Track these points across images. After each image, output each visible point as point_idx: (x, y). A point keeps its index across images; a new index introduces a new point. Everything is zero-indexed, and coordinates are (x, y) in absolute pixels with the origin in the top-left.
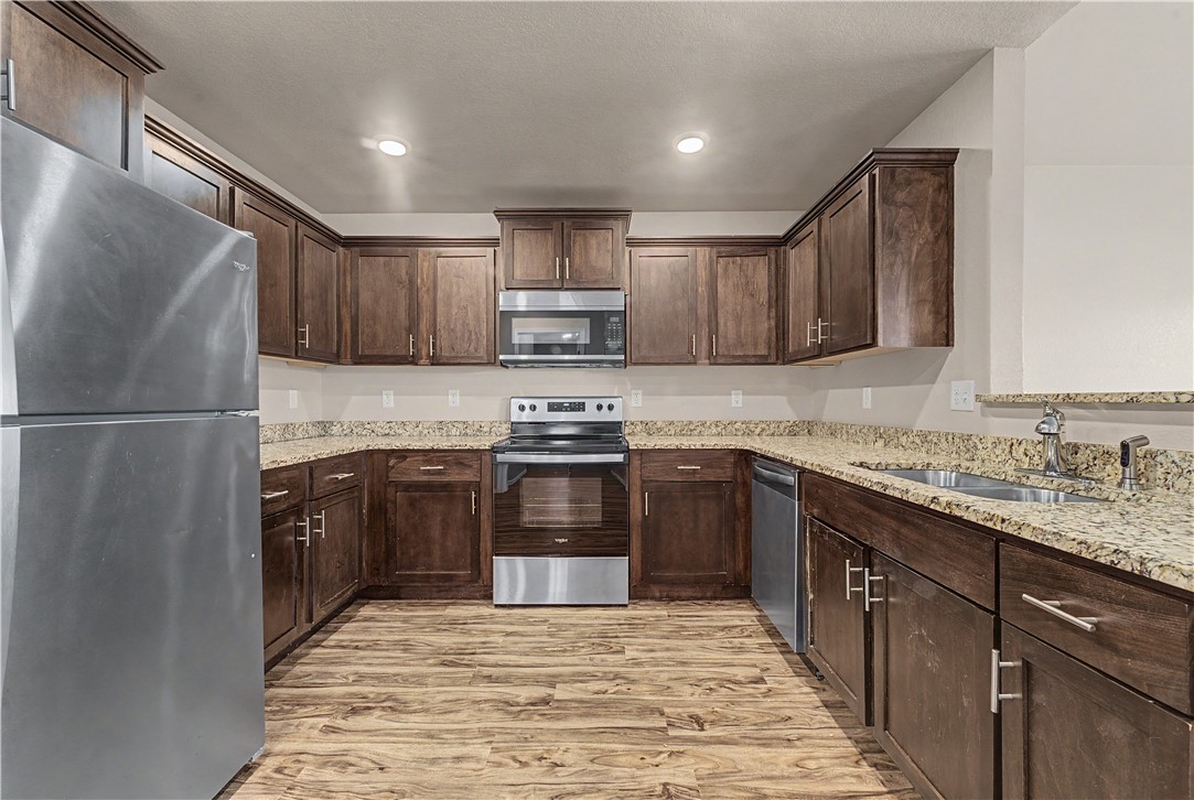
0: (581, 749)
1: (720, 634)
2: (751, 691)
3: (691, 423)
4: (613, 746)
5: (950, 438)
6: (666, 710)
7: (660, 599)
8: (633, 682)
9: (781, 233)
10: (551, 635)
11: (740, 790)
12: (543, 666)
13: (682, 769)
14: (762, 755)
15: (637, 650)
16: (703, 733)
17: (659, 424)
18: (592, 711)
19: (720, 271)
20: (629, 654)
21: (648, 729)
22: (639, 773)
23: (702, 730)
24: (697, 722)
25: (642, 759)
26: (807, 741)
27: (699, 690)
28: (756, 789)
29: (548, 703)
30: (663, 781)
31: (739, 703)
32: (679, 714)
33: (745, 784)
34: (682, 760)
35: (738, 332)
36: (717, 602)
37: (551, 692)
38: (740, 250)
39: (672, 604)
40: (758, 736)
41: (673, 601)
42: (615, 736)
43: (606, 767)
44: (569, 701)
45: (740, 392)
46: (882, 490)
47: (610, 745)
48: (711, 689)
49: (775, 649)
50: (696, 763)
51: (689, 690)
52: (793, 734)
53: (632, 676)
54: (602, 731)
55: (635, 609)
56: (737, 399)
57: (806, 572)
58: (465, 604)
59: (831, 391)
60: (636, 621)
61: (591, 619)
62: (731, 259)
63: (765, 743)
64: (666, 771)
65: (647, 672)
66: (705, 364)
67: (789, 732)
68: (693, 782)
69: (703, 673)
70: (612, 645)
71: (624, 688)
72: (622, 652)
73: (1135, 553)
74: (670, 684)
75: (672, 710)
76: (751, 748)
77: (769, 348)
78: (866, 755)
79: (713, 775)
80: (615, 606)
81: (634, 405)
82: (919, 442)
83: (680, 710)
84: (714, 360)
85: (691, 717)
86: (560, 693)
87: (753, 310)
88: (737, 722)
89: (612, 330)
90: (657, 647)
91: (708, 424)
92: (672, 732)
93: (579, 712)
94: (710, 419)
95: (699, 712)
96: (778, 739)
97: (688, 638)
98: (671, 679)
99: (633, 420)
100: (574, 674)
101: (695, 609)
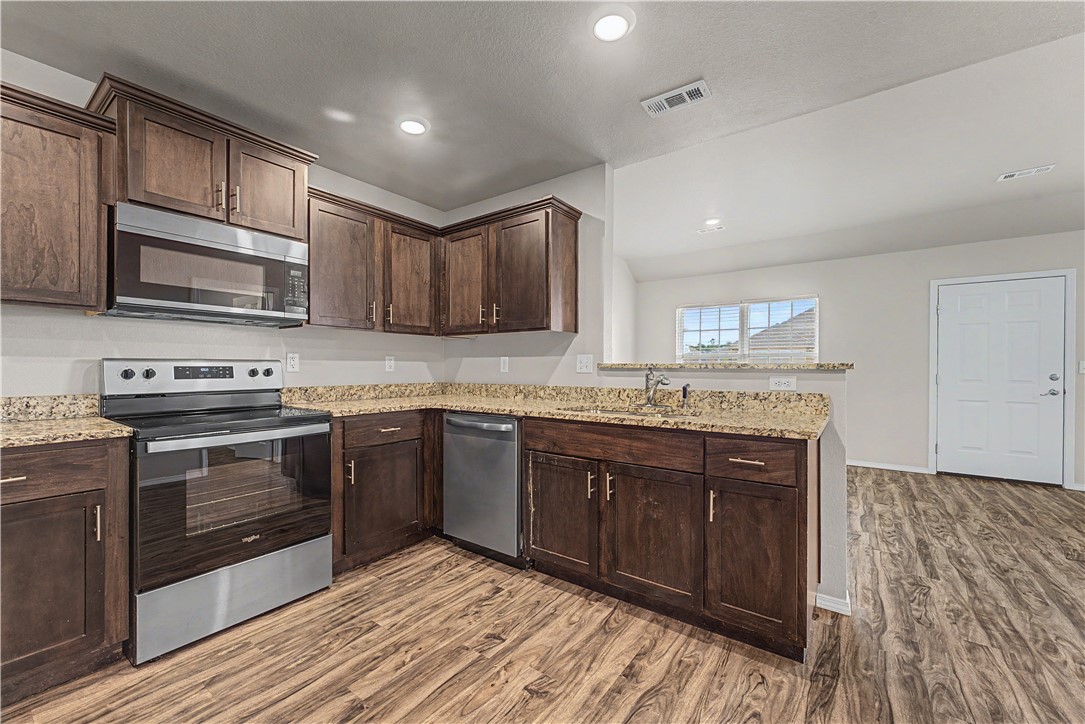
0: (443, 715)
1: (437, 573)
2: (501, 599)
3: (351, 387)
4: (464, 694)
5: (579, 390)
6: (466, 644)
7: (354, 568)
8: (416, 641)
9: (440, 225)
10: (277, 653)
11: (563, 658)
12: (306, 684)
13: (522, 672)
14: (550, 631)
15: (387, 617)
16: (507, 643)
17: (320, 390)
18: (413, 684)
19: (394, 246)
20: (384, 623)
21: (472, 664)
22: (503, 695)
23: (504, 641)
24: (495, 638)
25: (493, 685)
26: (559, 608)
27: (471, 618)
28: (569, 651)
29: (362, 708)
30: (523, 687)
31: (504, 611)
32: (478, 641)
33: (561, 653)
34: (516, 668)
35: (408, 303)
36: (406, 551)
37: (352, 697)
38: (410, 231)
39: (370, 567)
40: (536, 622)
41: (368, 565)
42: (455, 686)
43: (478, 711)
44: (381, 691)
45: (392, 358)
46: (619, 423)
47: (460, 695)
48: (477, 612)
49: (483, 566)
50: (526, 662)
51: (464, 621)
52: (549, 609)
53: (412, 637)
54: (441, 689)
55: (339, 586)
56: (390, 364)
57: (528, 494)
58: (70, 692)
59: (465, 359)
60: (356, 596)
61: (302, 616)
62: (402, 237)
63: (543, 624)
64: (515, 681)
65: (418, 628)
66: (379, 331)
67: (547, 609)
68: (537, 674)
69: (459, 605)
70: (359, 625)
71: (415, 651)
72: (375, 626)
73: (778, 429)
74: (445, 626)
75: (470, 641)
76: (541, 633)
77: (430, 321)
78: (589, 597)
79: (543, 661)
80: (316, 592)
81: (290, 369)
82: (554, 394)
83: (475, 638)
84: (387, 327)
85: (487, 637)
86: (361, 691)
87: (419, 287)
88: (516, 622)
89: (294, 285)
90: (401, 606)
91: (367, 387)
92: (489, 655)
93: (402, 693)
94: (369, 382)
95: (488, 631)
96: (546, 617)
97: (416, 587)
98: (442, 623)
99: (290, 386)
100: (353, 669)
101: (397, 563)
